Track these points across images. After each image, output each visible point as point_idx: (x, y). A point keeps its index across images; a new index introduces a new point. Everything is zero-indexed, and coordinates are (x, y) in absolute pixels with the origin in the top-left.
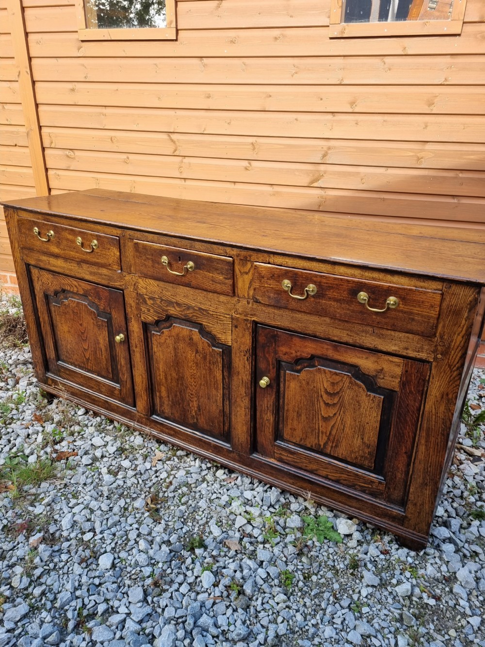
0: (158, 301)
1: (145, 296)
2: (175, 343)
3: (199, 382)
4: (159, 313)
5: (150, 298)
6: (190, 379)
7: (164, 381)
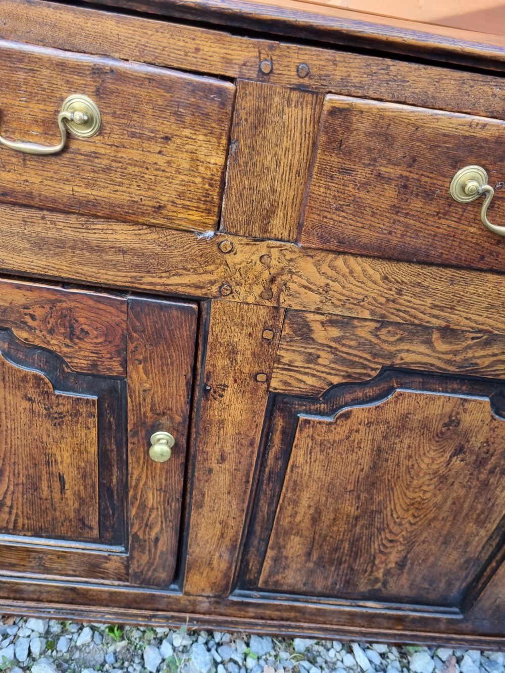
0: (364, 332)
1: (310, 317)
2: (385, 438)
3: (431, 515)
4: (353, 364)
5: (333, 322)
6: (401, 512)
7: (306, 524)
